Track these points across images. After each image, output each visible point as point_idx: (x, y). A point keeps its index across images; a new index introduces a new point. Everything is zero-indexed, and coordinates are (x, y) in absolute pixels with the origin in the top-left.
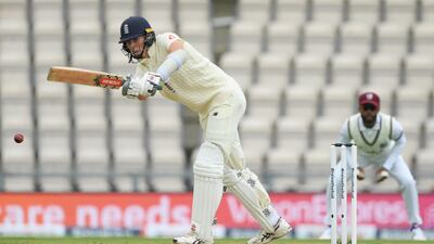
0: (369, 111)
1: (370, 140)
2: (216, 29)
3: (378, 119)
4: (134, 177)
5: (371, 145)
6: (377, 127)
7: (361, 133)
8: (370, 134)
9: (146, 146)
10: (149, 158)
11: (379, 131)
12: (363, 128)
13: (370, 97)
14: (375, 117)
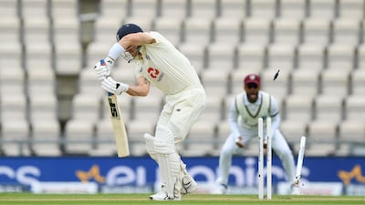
0: (253, 89)
1: (254, 113)
2: (83, 23)
3: (259, 96)
4: (20, 143)
5: (255, 117)
6: (258, 102)
7: (246, 107)
8: (253, 108)
9: (28, 118)
10: (31, 128)
11: (260, 106)
12: (247, 103)
13: (253, 78)
14: (257, 94)
